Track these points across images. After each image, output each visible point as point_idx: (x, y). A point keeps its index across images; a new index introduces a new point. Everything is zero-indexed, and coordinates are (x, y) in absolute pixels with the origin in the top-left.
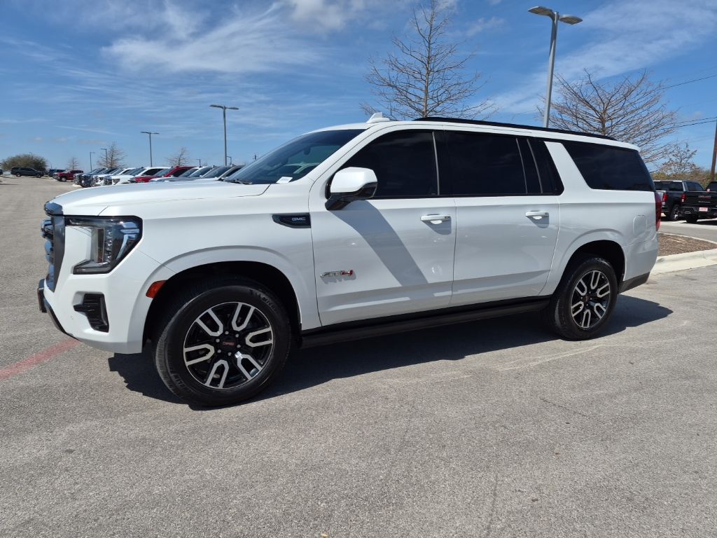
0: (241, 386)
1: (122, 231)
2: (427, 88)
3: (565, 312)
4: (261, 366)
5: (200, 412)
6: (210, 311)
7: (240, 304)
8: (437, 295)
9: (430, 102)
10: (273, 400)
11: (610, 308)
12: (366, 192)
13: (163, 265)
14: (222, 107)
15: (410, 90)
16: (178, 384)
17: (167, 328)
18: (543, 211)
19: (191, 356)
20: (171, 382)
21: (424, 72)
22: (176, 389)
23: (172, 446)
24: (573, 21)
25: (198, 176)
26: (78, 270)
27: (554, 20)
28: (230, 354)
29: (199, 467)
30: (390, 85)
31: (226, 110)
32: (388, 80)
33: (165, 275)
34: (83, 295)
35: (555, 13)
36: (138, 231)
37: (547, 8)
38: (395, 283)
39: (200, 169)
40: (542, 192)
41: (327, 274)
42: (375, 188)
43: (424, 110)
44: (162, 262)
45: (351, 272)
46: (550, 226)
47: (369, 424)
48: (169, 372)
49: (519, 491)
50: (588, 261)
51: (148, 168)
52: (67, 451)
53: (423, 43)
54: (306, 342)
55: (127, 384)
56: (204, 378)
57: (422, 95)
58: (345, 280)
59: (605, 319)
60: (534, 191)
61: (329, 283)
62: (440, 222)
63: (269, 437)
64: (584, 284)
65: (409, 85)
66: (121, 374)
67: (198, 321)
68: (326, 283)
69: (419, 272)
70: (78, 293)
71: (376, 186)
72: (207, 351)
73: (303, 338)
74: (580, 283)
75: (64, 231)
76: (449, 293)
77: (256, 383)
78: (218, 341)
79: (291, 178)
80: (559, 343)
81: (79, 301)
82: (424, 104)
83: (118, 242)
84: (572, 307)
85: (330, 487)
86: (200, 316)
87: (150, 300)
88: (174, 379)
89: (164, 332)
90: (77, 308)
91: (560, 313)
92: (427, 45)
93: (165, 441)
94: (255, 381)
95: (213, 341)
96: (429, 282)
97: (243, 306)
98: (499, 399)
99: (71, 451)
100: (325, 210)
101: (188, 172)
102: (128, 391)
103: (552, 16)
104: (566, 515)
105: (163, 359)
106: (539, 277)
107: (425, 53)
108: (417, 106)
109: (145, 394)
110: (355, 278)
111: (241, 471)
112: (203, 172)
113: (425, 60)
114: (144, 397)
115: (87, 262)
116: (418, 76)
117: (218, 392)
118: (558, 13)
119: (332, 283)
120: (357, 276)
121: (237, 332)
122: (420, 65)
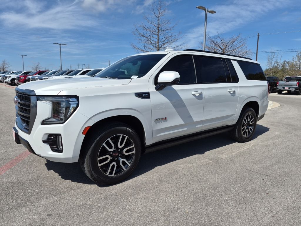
0: (121, 174)
1: (70, 102)
2: (158, 38)
3: (239, 131)
4: (130, 163)
5: (104, 188)
6: (109, 139)
7: (122, 135)
8: (197, 126)
9: (160, 43)
10: (135, 179)
11: (254, 129)
12: (176, 82)
13: (90, 119)
14: (59, 44)
15: (152, 39)
16: (95, 176)
17: (91, 149)
18: (233, 89)
19: (101, 161)
20: (92, 175)
21: (157, 31)
22: (94, 178)
23: (100, 207)
24: (213, 12)
25: (51, 75)
26: (44, 123)
27: (206, 12)
28: (116, 159)
29: (119, 217)
30: (143, 36)
31: (61, 45)
32: (142, 34)
33: (91, 123)
34: (48, 135)
35: (206, 9)
36: (77, 102)
37: (204, 6)
38: (182, 122)
39: (51, 71)
40: (232, 81)
41: (156, 120)
42: (179, 80)
43: (158, 47)
44: (90, 118)
45: (166, 118)
46: (236, 95)
47: (184, 187)
48: (92, 170)
49: (264, 213)
50: (248, 110)
51: (24, 71)
52: (48, 215)
53: (156, 19)
54: (147, 151)
55: (61, 177)
56: (106, 171)
57: (156, 40)
58: (163, 122)
59: (252, 133)
60: (229, 81)
61: (157, 123)
62: (198, 95)
63: (144, 198)
64: (246, 119)
65: (151, 36)
66: (56, 172)
67: (104, 144)
68: (156, 124)
69: (190, 117)
70: (45, 134)
71: (180, 79)
72: (107, 158)
73: (146, 149)
74: (245, 119)
75: (37, 103)
76: (201, 125)
77: (128, 172)
78: (111, 153)
79: (138, 76)
80: (236, 144)
81: (46, 138)
82: (157, 45)
83: (68, 108)
84: (242, 129)
85: (185, 220)
86: (105, 142)
87: (84, 136)
88: (93, 173)
89: (89, 151)
90: (44, 142)
91: (238, 131)
92: (158, 20)
93: (95, 205)
94: (127, 171)
95: (109, 153)
96: (195, 121)
97: (123, 136)
98: (230, 171)
99: (50, 215)
100: (155, 90)
101: (45, 73)
102: (62, 180)
103: (205, 10)
104: (289, 222)
105: (89, 164)
106: (232, 117)
107: (157, 23)
108: (154, 45)
109: (72, 181)
110: (167, 121)
111: (140, 217)
112: (53, 73)
113: (157, 26)
114: (73, 182)
115: (49, 118)
116: (155, 33)
117: (112, 177)
118: (207, 9)
119: (159, 123)
120: (168, 120)
121: (120, 148)
122: (156, 28)
